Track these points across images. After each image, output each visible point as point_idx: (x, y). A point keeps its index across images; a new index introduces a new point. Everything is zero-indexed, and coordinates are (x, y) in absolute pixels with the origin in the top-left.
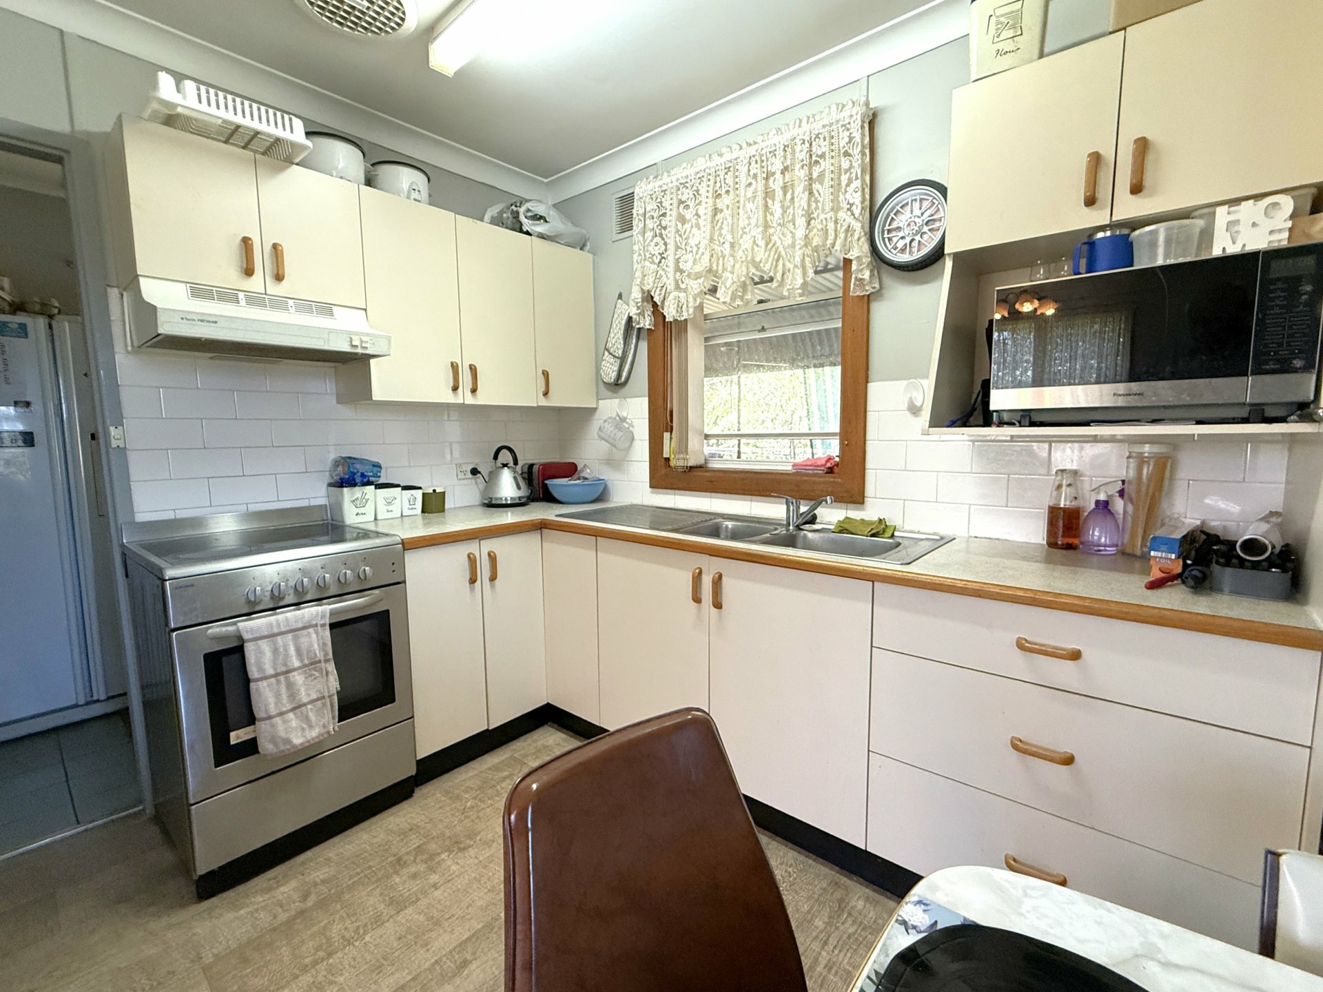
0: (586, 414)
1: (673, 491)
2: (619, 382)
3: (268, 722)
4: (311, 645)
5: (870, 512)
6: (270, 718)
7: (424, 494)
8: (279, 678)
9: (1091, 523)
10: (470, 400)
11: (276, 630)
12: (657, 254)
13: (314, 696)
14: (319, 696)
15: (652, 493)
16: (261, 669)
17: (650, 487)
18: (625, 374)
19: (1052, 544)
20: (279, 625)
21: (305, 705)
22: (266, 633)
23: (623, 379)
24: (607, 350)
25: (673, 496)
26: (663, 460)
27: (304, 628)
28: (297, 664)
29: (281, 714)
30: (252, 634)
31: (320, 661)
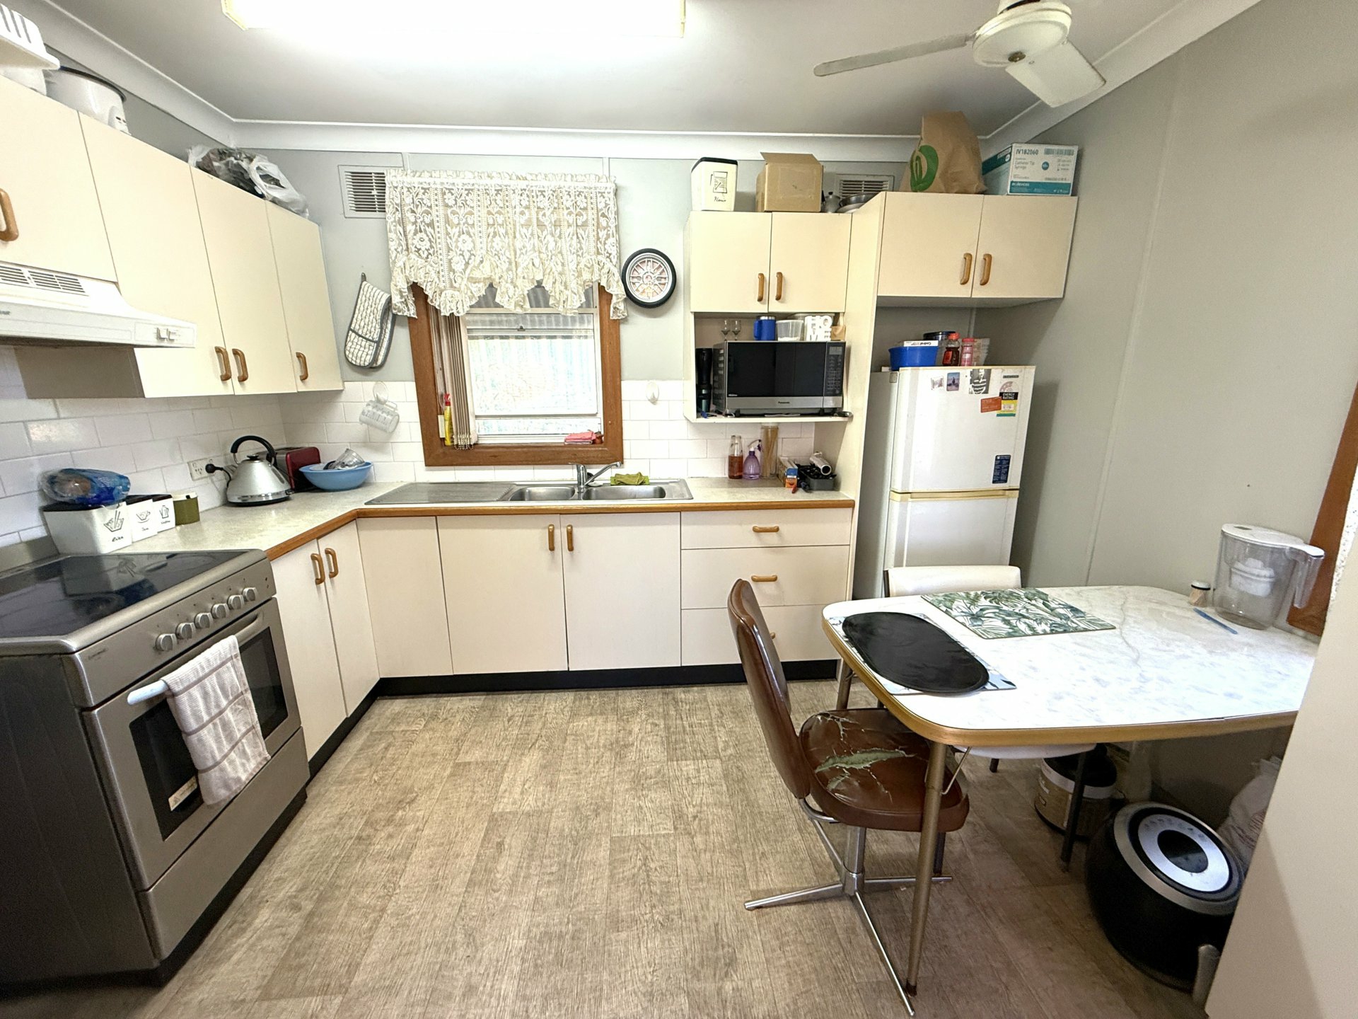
0: (330, 397)
1: (452, 467)
2: (375, 365)
3: (216, 768)
4: (233, 680)
5: (629, 468)
6: (217, 764)
7: (174, 502)
8: (215, 721)
9: (748, 464)
10: (239, 390)
11: (201, 674)
12: (423, 249)
13: (244, 730)
14: (248, 727)
15: (427, 470)
16: (198, 718)
17: (426, 465)
18: (381, 358)
19: (731, 477)
20: (203, 668)
21: (240, 740)
22: (194, 679)
23: (379, 362)
24: (353, 331)
25: (453, 472)
26: (439, 441)
27: (223, 664)
28: (224, 703)
29: (226, 756)
30: (182, 684)
31: (242, 693)
